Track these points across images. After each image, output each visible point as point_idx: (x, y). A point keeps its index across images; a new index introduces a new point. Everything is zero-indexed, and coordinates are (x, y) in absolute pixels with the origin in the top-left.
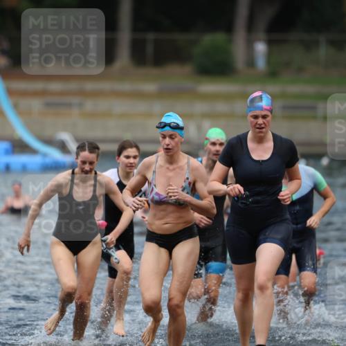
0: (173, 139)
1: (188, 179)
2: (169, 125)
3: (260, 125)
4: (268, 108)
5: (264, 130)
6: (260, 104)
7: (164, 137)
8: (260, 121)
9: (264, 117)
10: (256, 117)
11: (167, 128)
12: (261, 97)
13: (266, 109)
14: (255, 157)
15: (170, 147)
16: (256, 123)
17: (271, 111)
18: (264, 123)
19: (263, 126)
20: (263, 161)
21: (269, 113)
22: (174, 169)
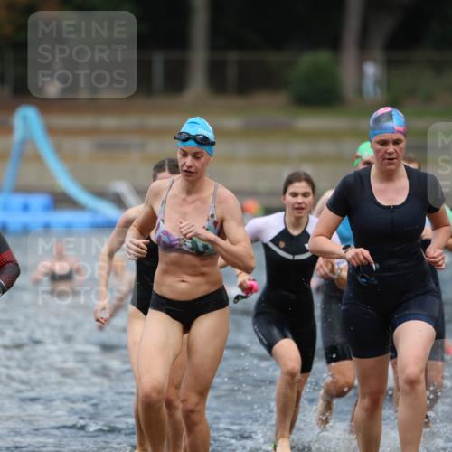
0: (198, 159)
1: (212, 216)
2: (194, 138)
3: (390, 154)
4: (401, 129)
5: (395, 161)
6: (389, 124)
7: (185, 155)
8: (391, 148)
9: (396, 142)
10: (384, 143)
11: (191, 143)
12: (390, 115)
13: (399, 132)
14: (383, 201)
15: (192, 170)
16: (386, 152)
17: (404, 134)
18: (396, 151)
19: (394, 156)
20: (395, 207)
21: (402, 137)
22: (193, 202)
